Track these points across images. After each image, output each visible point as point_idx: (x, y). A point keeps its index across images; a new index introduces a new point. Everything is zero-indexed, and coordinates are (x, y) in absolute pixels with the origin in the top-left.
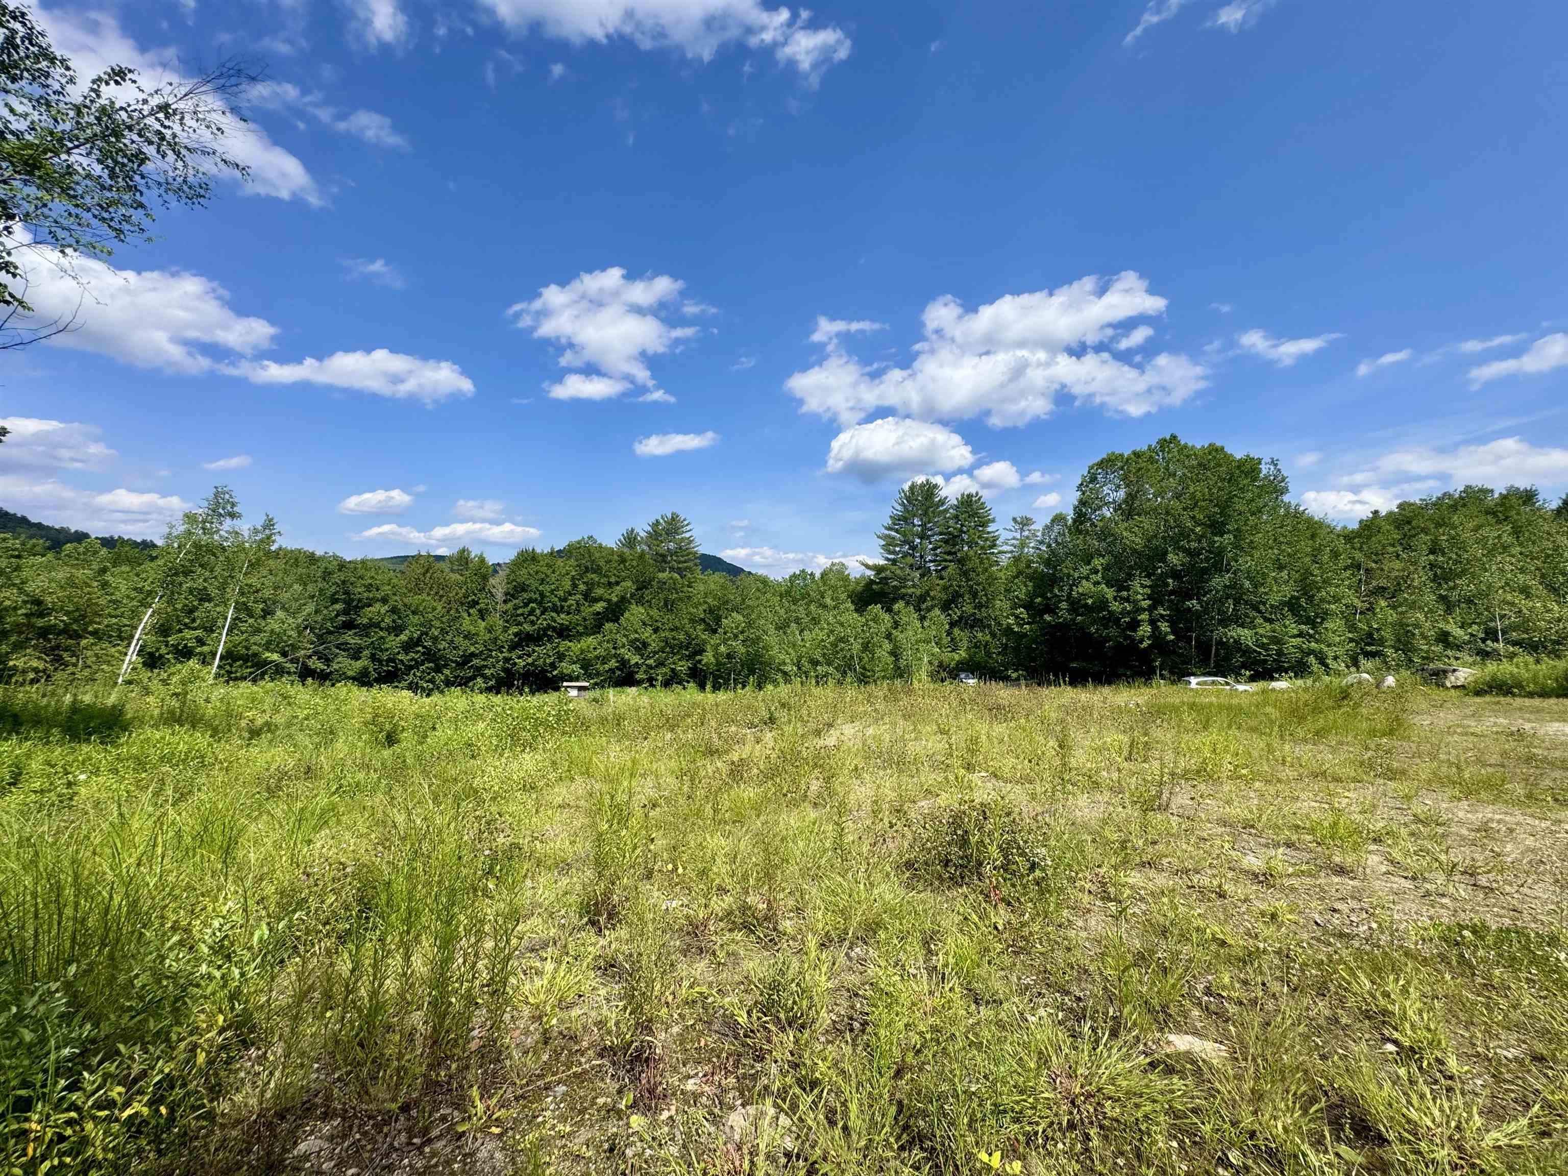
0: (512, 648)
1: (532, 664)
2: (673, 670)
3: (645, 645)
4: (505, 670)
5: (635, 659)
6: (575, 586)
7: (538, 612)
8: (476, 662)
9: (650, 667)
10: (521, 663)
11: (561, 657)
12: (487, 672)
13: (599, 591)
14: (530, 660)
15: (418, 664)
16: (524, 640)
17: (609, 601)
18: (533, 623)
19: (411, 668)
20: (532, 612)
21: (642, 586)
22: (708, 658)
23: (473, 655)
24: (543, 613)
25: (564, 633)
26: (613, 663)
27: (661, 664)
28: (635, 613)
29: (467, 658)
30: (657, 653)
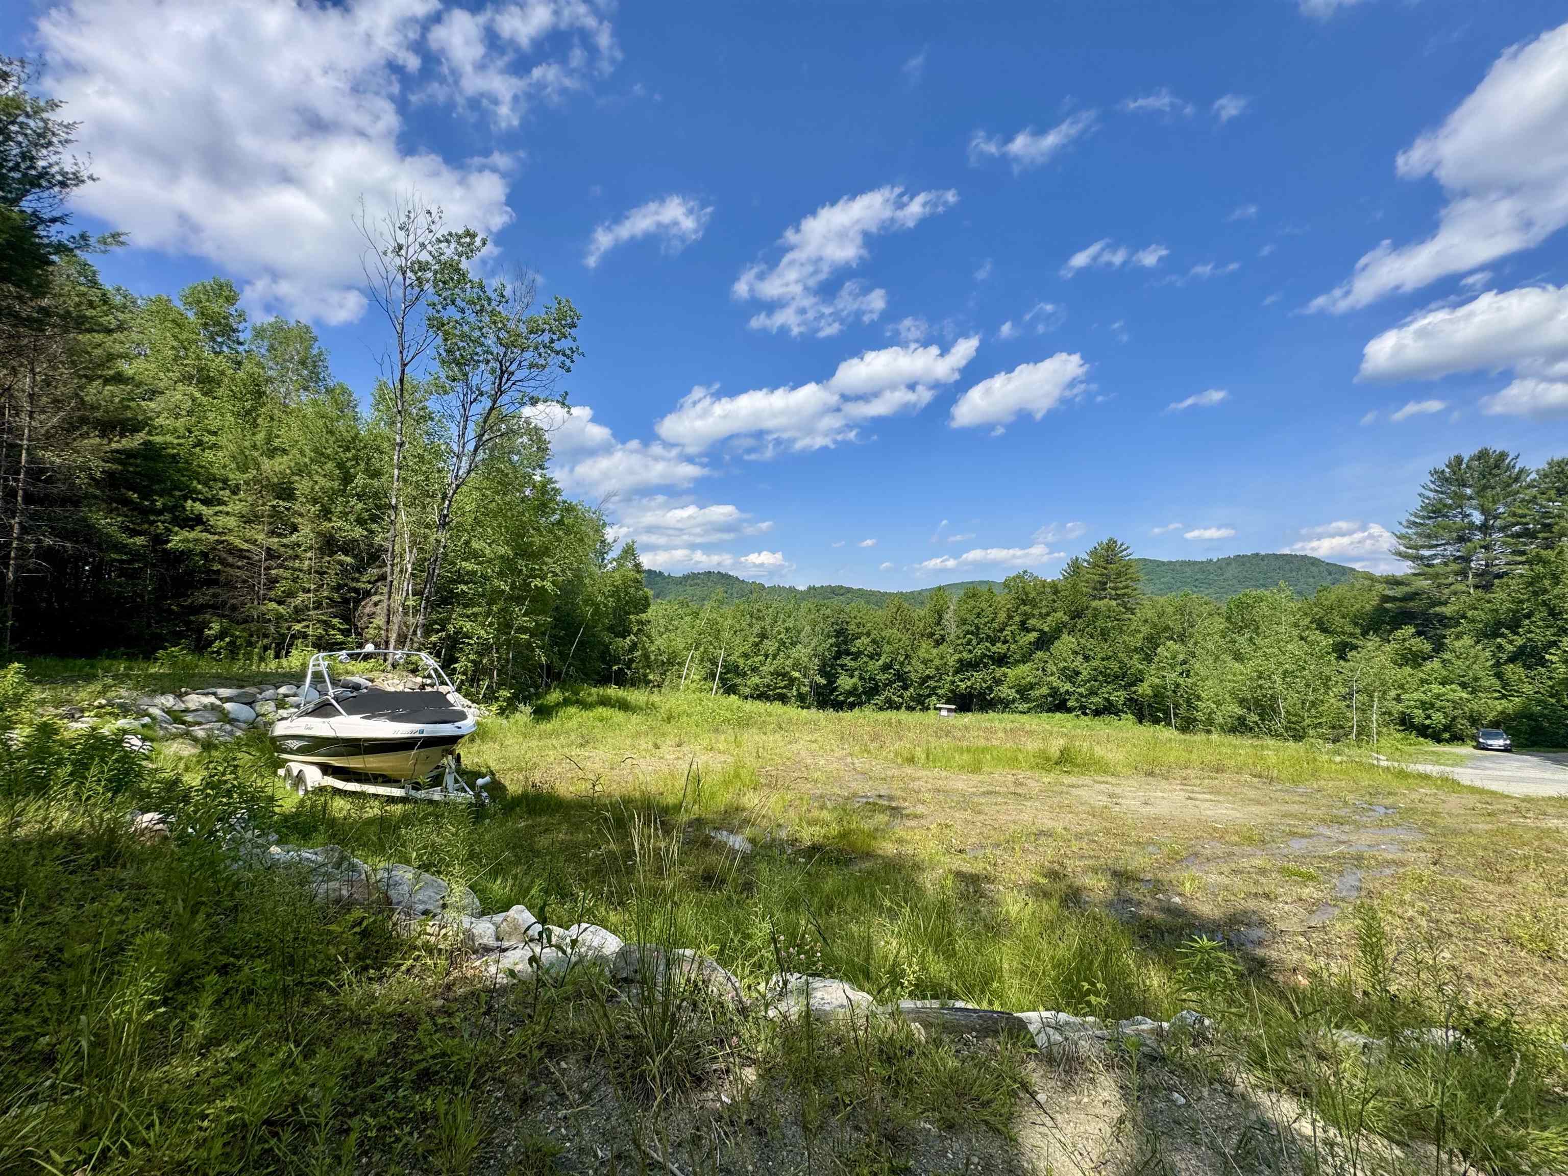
0: (956, 672)
1: (971, 687)
2: (1107, 700)
3: (1078, 673)
4: (952, 691)
5: (1068, 686)
6: (1010, 617)
7: (974, 642)
8: (932, 683)
9: (1081, 695)
10: (963, 686)
11: (998, 682)
12: (940, 692)
13: (1032, 622)
14: (969, 684)
15: (890, 683)
16: (964, 666)
17: (1041, 630)
18: (970, 652)
19: (886, 685)
20: (969, 643)
21: (1077, 615)
22: (1144, 689)
23: (929, 677)
24: (978, 644)
25: (1001, 660)
26: (1045, 690)
27: (1093, 693)
28: (1066, 643)
29: (925, 679)
30: (1089, 681)
